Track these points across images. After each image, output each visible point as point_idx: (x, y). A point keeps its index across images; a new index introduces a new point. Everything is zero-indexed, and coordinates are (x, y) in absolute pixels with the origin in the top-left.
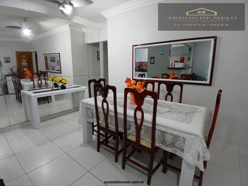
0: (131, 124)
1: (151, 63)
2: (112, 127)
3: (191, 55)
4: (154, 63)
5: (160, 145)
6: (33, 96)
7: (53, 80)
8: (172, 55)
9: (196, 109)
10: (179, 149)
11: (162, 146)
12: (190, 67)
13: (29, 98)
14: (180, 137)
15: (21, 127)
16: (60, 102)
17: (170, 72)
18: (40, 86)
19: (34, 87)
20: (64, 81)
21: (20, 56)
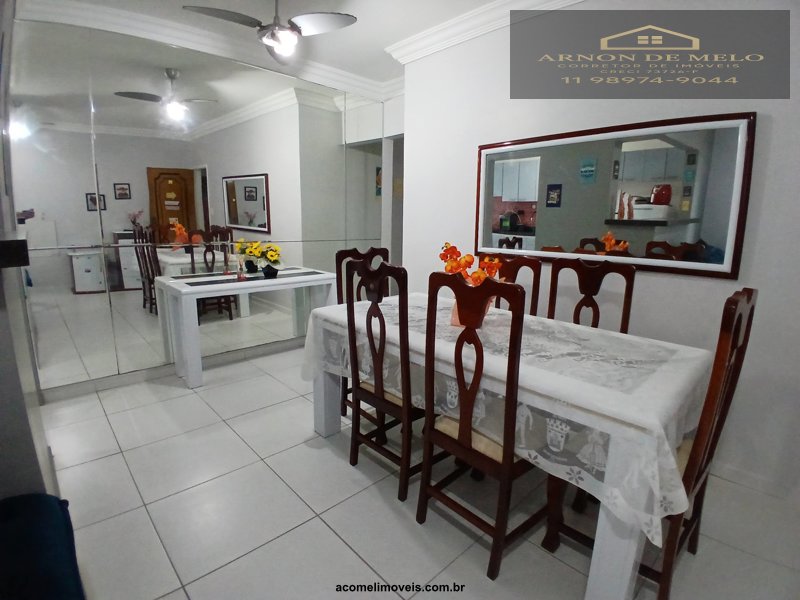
0: (448, 383)
1: (549, 205)
2: (394, 392)
3: (694, 177)
4: (558, 204)
5: (530, 455)
6: (187, 294)
7: (243, 251)
8: (628, 180)
9: (673, 352)
10: (588, 470)
11: (536, 457)
12: (693, 221)
13: (177, 297)
14: (590, 430)
15: (150, 380)
16: (261, 318)
17: (608, 235)
18: (209, 268)
19: (193, 270)
20: (273, 253)
21: (158, 179)
